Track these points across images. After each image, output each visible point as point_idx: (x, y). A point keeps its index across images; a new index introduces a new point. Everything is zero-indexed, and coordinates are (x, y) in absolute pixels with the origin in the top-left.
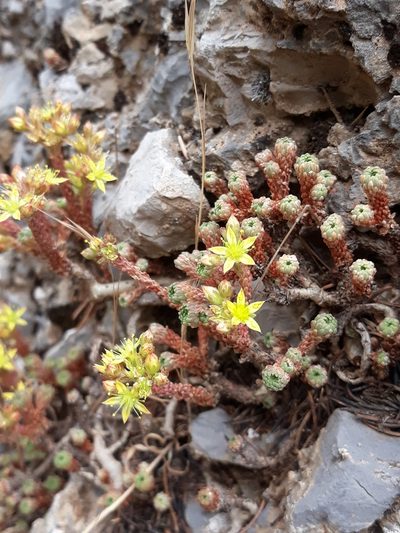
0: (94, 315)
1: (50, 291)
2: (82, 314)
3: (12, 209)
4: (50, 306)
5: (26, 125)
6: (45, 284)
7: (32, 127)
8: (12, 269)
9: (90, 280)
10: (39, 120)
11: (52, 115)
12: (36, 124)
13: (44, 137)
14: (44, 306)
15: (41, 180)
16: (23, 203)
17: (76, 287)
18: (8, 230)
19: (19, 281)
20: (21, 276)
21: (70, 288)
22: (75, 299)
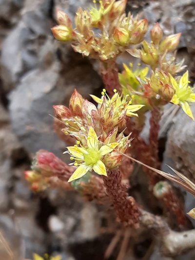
0: (130, 250)
1: (71, 221)
2: (117, 250)
3: (93, 160)
4: (73, 240)
5: (74, 34)
6: (61, 212)
7: (80, 36)
8: (10, 190)
9: (163, 228)
10: (88, 24)
11: (102, 17)
12: (85, 31)
13: (98, 49)
14: (65, 240)
15: (121, 115)
16: (106, 150)
17: (102, 214)
18: (55, 171)
19: (19, 203)
20: (21, 197)
21: (95, 217)
22: (104, 230)
